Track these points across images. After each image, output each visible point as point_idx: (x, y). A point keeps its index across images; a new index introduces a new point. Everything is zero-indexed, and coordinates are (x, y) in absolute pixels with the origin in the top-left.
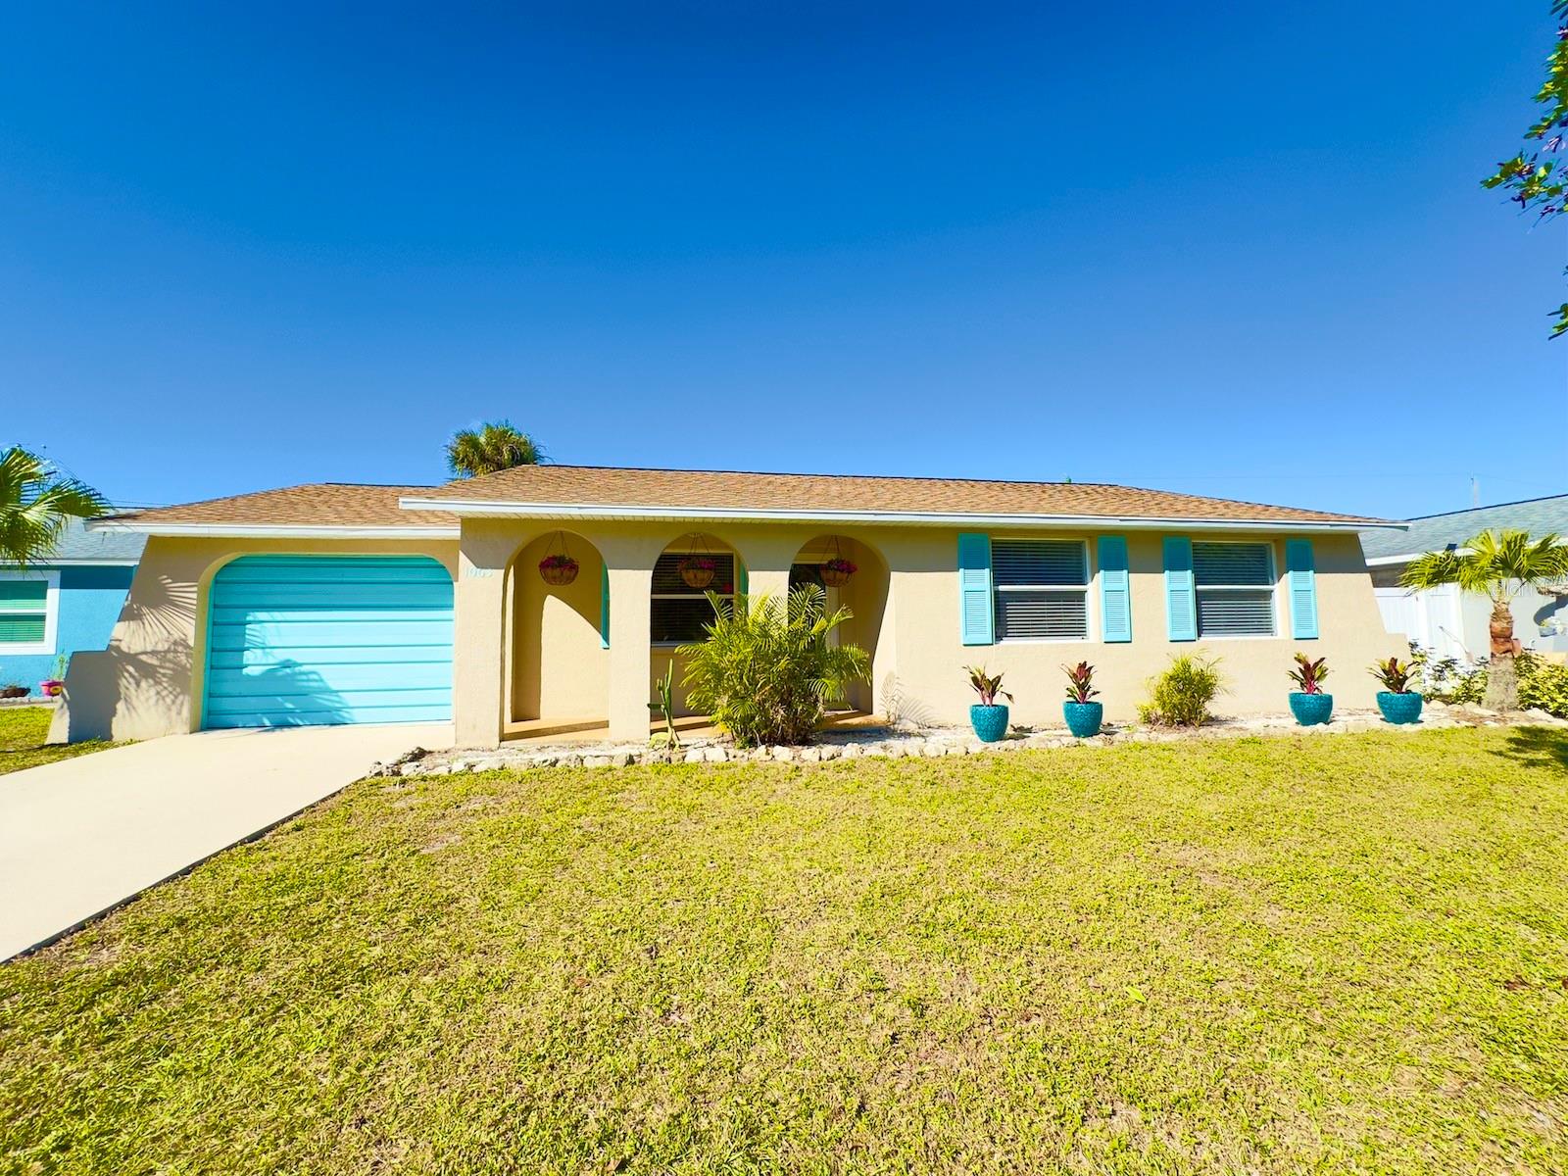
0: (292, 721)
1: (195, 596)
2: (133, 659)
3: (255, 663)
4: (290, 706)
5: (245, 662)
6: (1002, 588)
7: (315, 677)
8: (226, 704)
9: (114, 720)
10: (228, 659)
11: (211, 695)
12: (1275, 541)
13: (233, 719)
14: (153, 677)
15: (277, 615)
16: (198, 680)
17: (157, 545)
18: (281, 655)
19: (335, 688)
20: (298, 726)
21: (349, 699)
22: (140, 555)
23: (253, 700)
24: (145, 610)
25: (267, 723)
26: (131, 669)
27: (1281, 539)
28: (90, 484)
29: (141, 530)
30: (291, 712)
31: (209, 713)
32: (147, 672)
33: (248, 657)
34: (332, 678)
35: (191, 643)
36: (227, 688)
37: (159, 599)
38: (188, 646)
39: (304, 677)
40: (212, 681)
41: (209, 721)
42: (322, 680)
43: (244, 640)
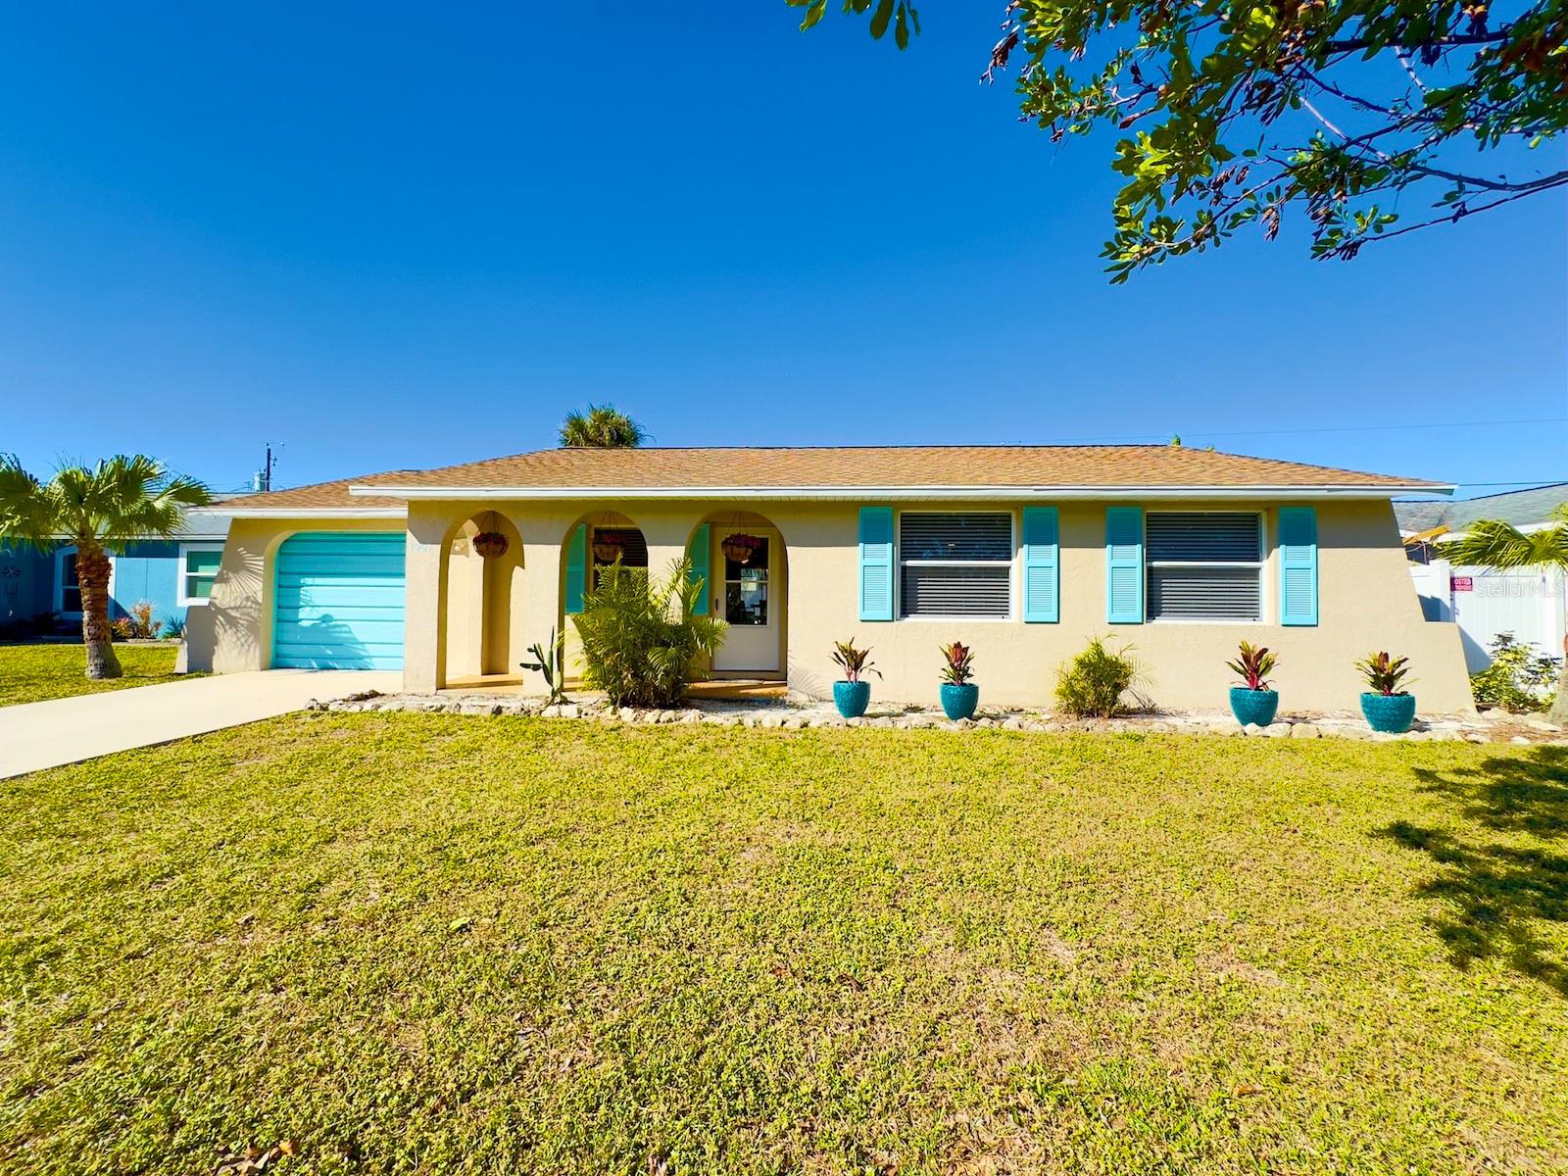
0: (331, 664)
1: (262, 563)
2: (223, 612)
3: (307, 616)
4: (329, 652)
5: (300, 617)
6: (910, 563)
7: (346, 629)
8: (285, 649)
9: (215, 658)
10: (288, 614)
11: (278, 642)
12: (1267, 510)
13: (290, 661)
14: (236, 627)
15: (318, 581)
16: (268, 628)
17: (237, 524)
18: (323, 611)
19: (361, 640)
20: (335, 669)
21: (371, 650)
22: (227, 531)
23: (305, 647)
24: (231, 575)
25: (315, 666)
26: (221, 618)
27: (1272, 506)
28: (199, 479)
29: (225, 514)
30: (331, 658)
31: (277, 656)
32: (232, 622)
33: (302, 614)
34: (360, 632)
35: (260, 601)
36: (285, 637)
37: (237, 566)
38: (257, 603)
39: (338, 629)
40: (278, 631)
41: (277, 663)
42: (350, 632)
43: (299, 600)
